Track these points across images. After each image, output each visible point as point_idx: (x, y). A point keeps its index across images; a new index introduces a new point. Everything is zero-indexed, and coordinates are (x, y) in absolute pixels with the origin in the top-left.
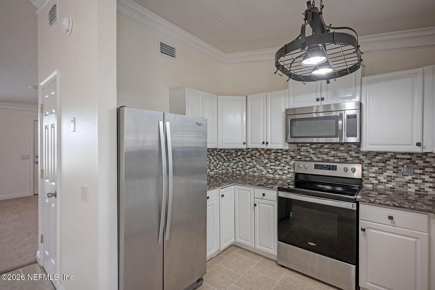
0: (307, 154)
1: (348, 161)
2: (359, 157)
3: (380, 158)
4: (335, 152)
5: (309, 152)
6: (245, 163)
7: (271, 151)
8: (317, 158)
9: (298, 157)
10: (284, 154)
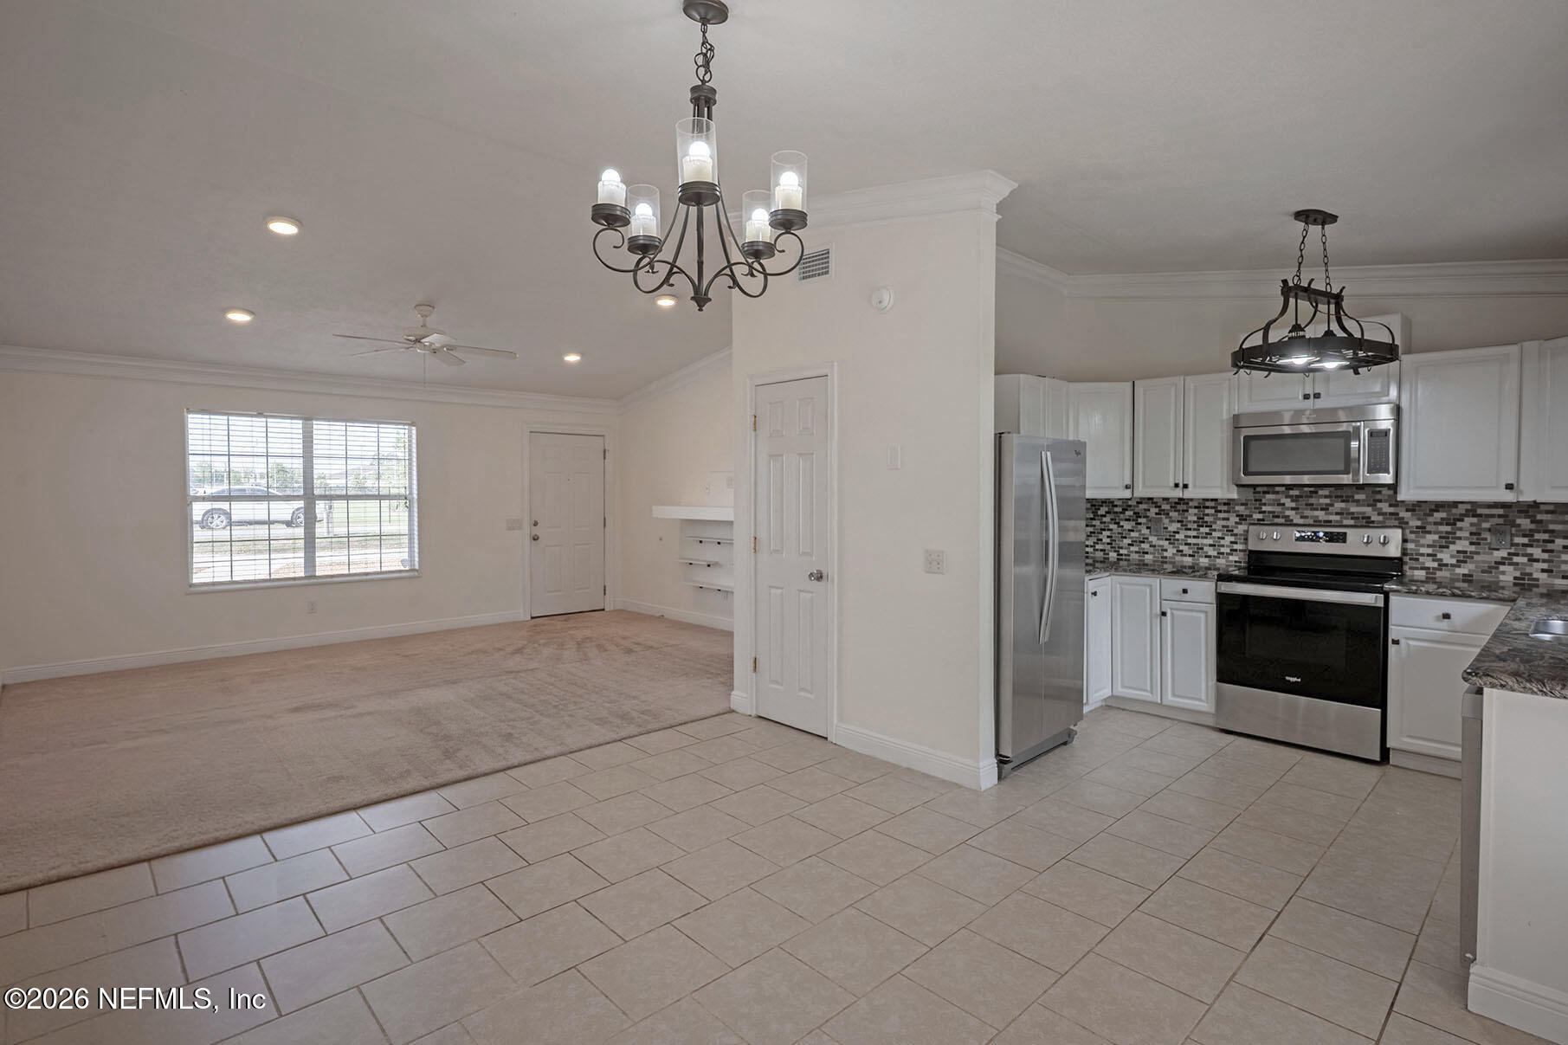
0: (1278, 509)
1: (1373, 522)
2: (1398, 514)
3: (1444, 515)
4: (1343, 505)
5: (1284, 504)
6: (1119, 533)
7: (1188, 504)
8: (1301, 517)
9: (1257, 516)
10: (1220, 511)
